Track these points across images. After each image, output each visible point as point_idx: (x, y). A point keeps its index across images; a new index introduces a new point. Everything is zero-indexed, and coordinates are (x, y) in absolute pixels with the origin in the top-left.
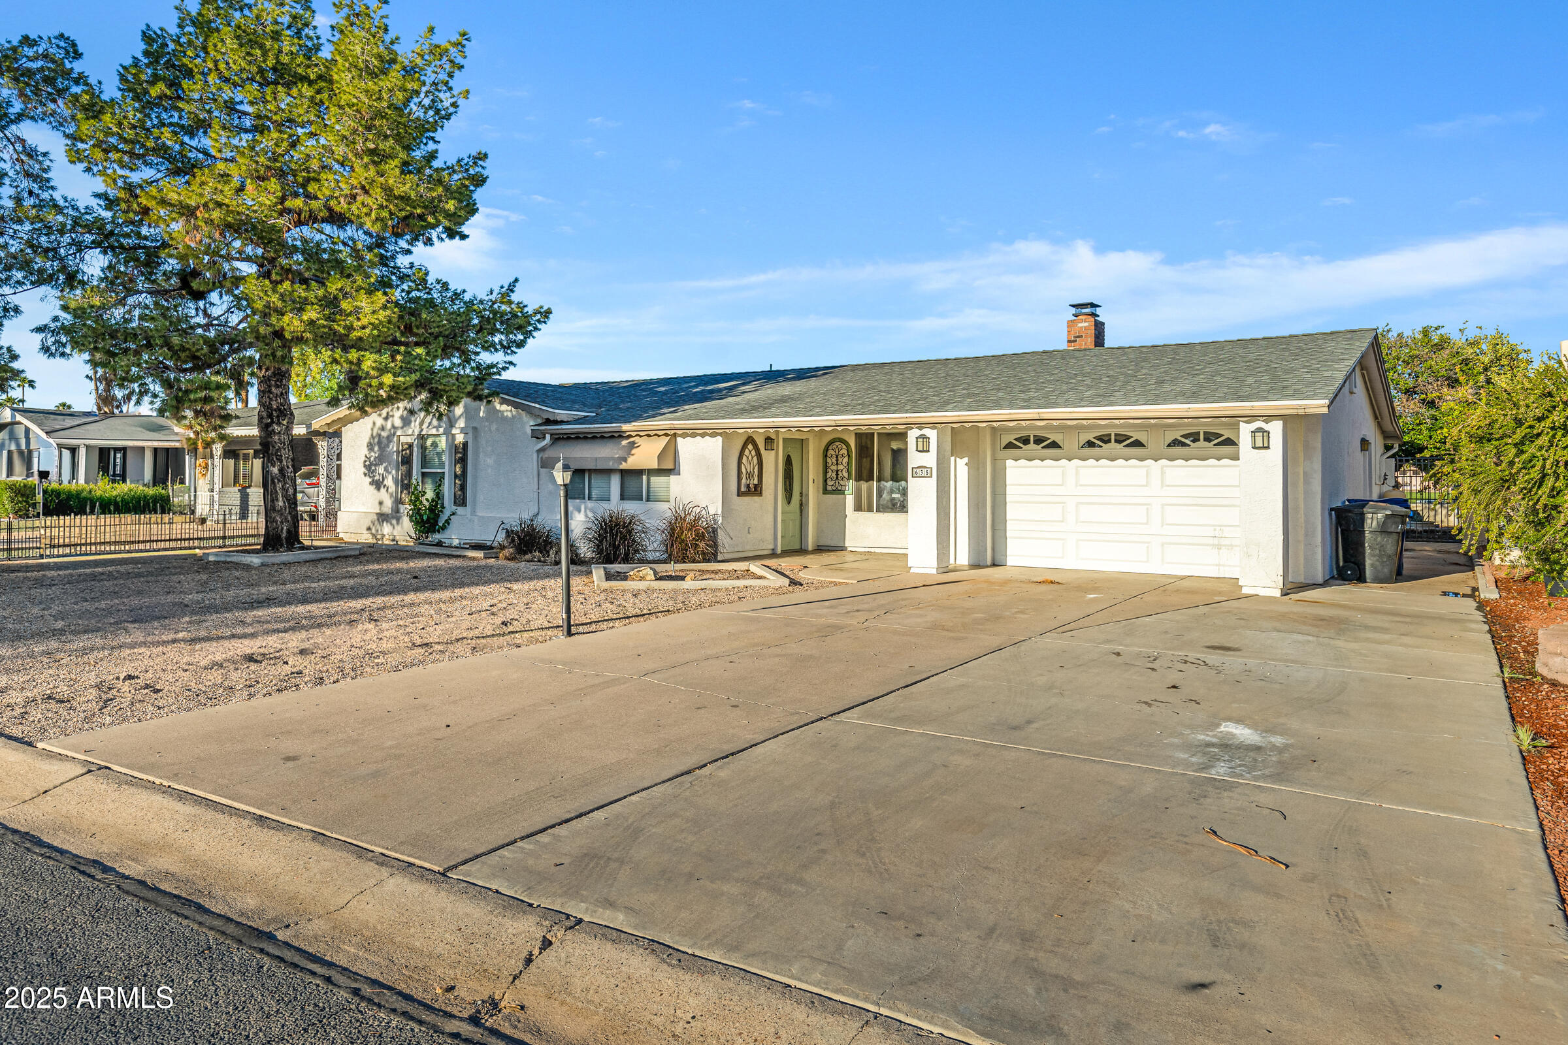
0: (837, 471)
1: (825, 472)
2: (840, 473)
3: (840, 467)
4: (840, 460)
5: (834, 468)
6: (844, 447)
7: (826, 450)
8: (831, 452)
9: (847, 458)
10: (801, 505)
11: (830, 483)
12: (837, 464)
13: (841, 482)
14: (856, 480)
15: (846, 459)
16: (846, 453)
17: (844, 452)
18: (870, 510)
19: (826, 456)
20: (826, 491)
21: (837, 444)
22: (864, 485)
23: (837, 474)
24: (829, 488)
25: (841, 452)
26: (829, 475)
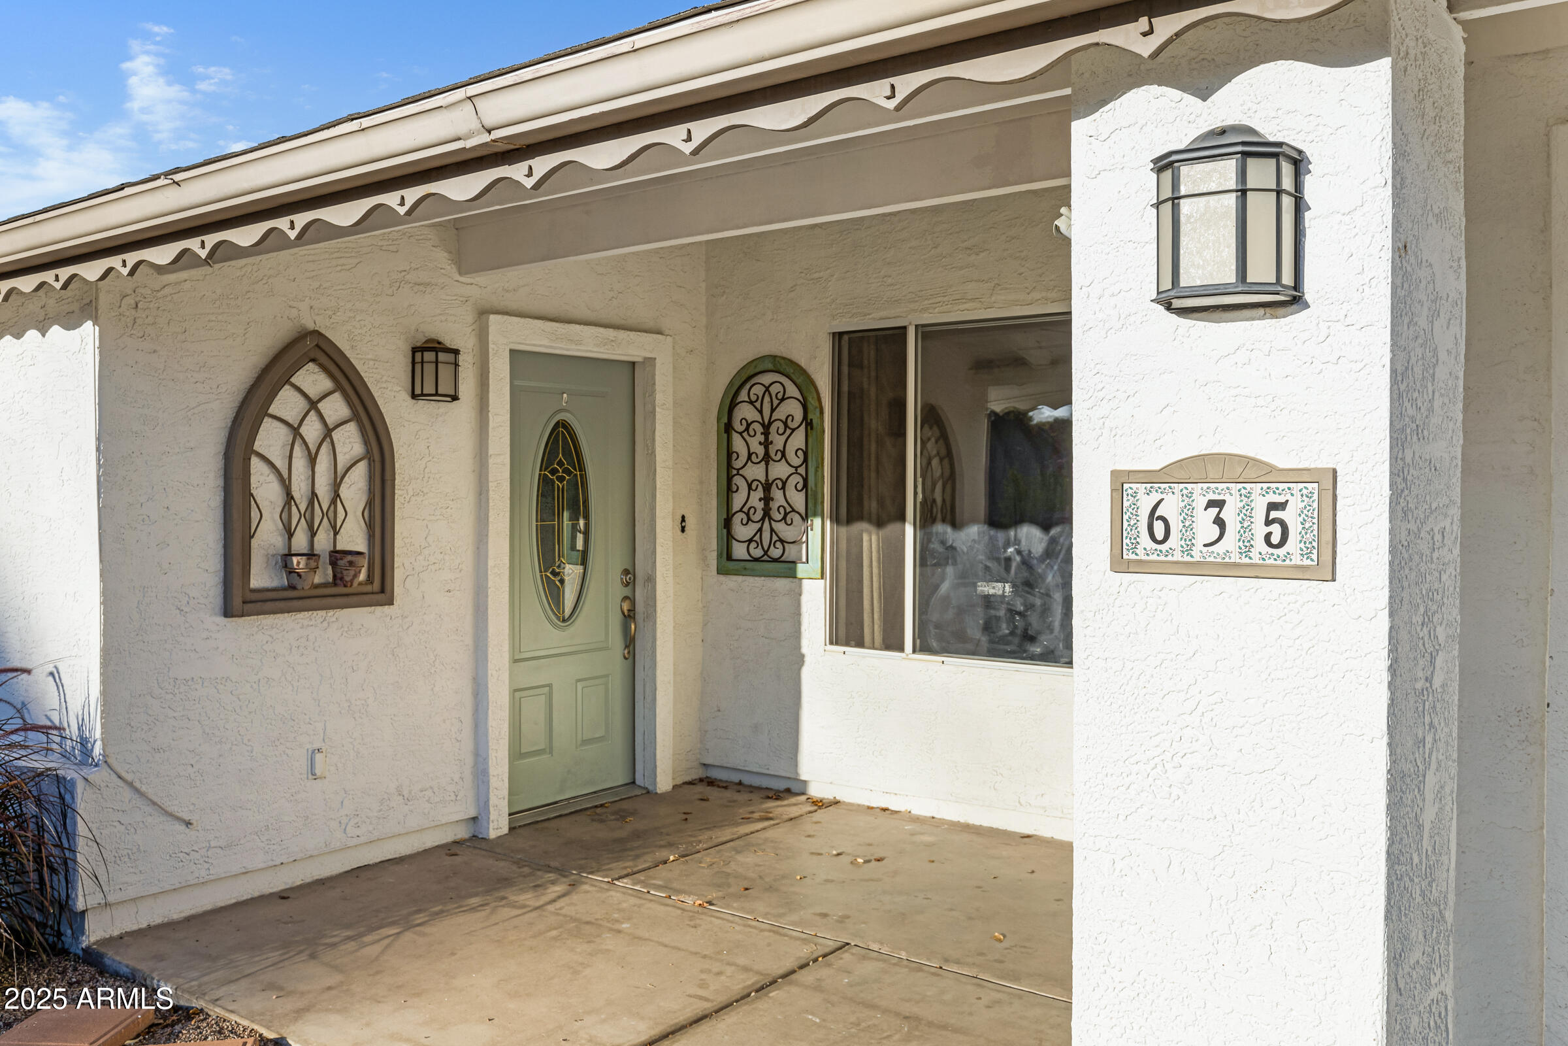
0: (767, 487)
1: (728, 490)
2: (777, 494)
3: (779, 470)
4: (778, 441)
5: (755, 472)
6: (792, 390)
7: (730, 404)
8: (745, 412)
9: (801, 433)
10: (629, 616)
11: (743, 531)
12: (767, 458)
13: (780, 527)
14: (836, 519)
15: (798, 440)
16: (798, 415)
17: (793, 409)
18: (893, 643)
19: (728, 428)
20: (727, 563)
21: (766, 379)
22: (870, 539)
23: (767, 499)
24: (739, 551)
25: (781, 413)
26: (738, 500)
